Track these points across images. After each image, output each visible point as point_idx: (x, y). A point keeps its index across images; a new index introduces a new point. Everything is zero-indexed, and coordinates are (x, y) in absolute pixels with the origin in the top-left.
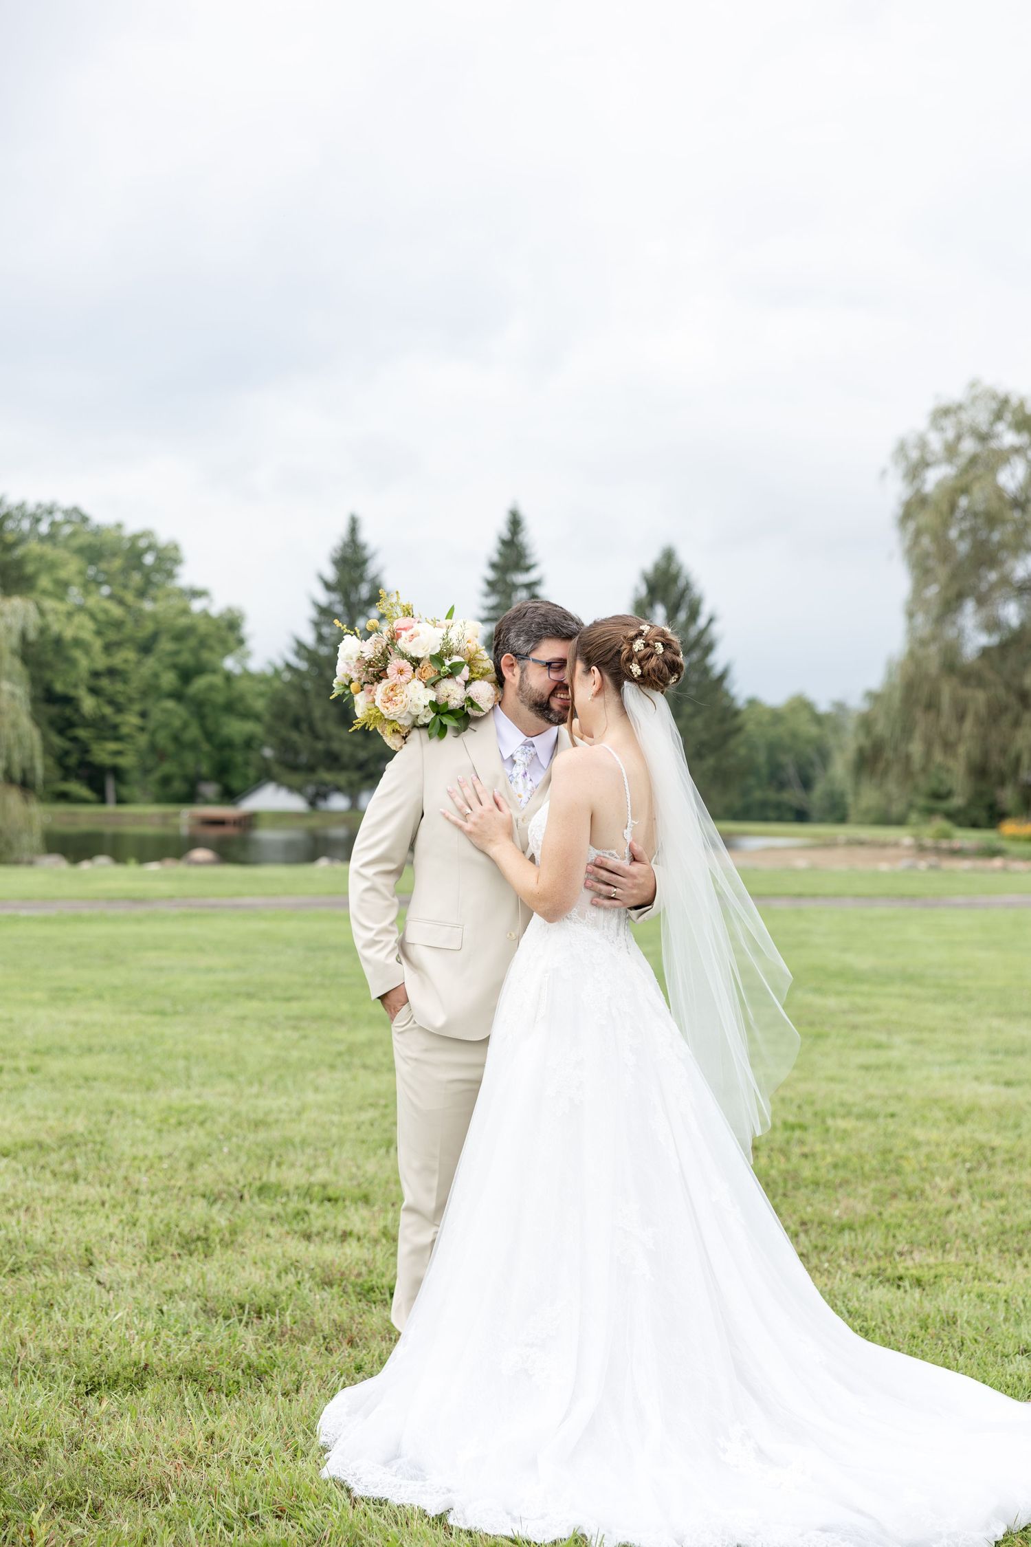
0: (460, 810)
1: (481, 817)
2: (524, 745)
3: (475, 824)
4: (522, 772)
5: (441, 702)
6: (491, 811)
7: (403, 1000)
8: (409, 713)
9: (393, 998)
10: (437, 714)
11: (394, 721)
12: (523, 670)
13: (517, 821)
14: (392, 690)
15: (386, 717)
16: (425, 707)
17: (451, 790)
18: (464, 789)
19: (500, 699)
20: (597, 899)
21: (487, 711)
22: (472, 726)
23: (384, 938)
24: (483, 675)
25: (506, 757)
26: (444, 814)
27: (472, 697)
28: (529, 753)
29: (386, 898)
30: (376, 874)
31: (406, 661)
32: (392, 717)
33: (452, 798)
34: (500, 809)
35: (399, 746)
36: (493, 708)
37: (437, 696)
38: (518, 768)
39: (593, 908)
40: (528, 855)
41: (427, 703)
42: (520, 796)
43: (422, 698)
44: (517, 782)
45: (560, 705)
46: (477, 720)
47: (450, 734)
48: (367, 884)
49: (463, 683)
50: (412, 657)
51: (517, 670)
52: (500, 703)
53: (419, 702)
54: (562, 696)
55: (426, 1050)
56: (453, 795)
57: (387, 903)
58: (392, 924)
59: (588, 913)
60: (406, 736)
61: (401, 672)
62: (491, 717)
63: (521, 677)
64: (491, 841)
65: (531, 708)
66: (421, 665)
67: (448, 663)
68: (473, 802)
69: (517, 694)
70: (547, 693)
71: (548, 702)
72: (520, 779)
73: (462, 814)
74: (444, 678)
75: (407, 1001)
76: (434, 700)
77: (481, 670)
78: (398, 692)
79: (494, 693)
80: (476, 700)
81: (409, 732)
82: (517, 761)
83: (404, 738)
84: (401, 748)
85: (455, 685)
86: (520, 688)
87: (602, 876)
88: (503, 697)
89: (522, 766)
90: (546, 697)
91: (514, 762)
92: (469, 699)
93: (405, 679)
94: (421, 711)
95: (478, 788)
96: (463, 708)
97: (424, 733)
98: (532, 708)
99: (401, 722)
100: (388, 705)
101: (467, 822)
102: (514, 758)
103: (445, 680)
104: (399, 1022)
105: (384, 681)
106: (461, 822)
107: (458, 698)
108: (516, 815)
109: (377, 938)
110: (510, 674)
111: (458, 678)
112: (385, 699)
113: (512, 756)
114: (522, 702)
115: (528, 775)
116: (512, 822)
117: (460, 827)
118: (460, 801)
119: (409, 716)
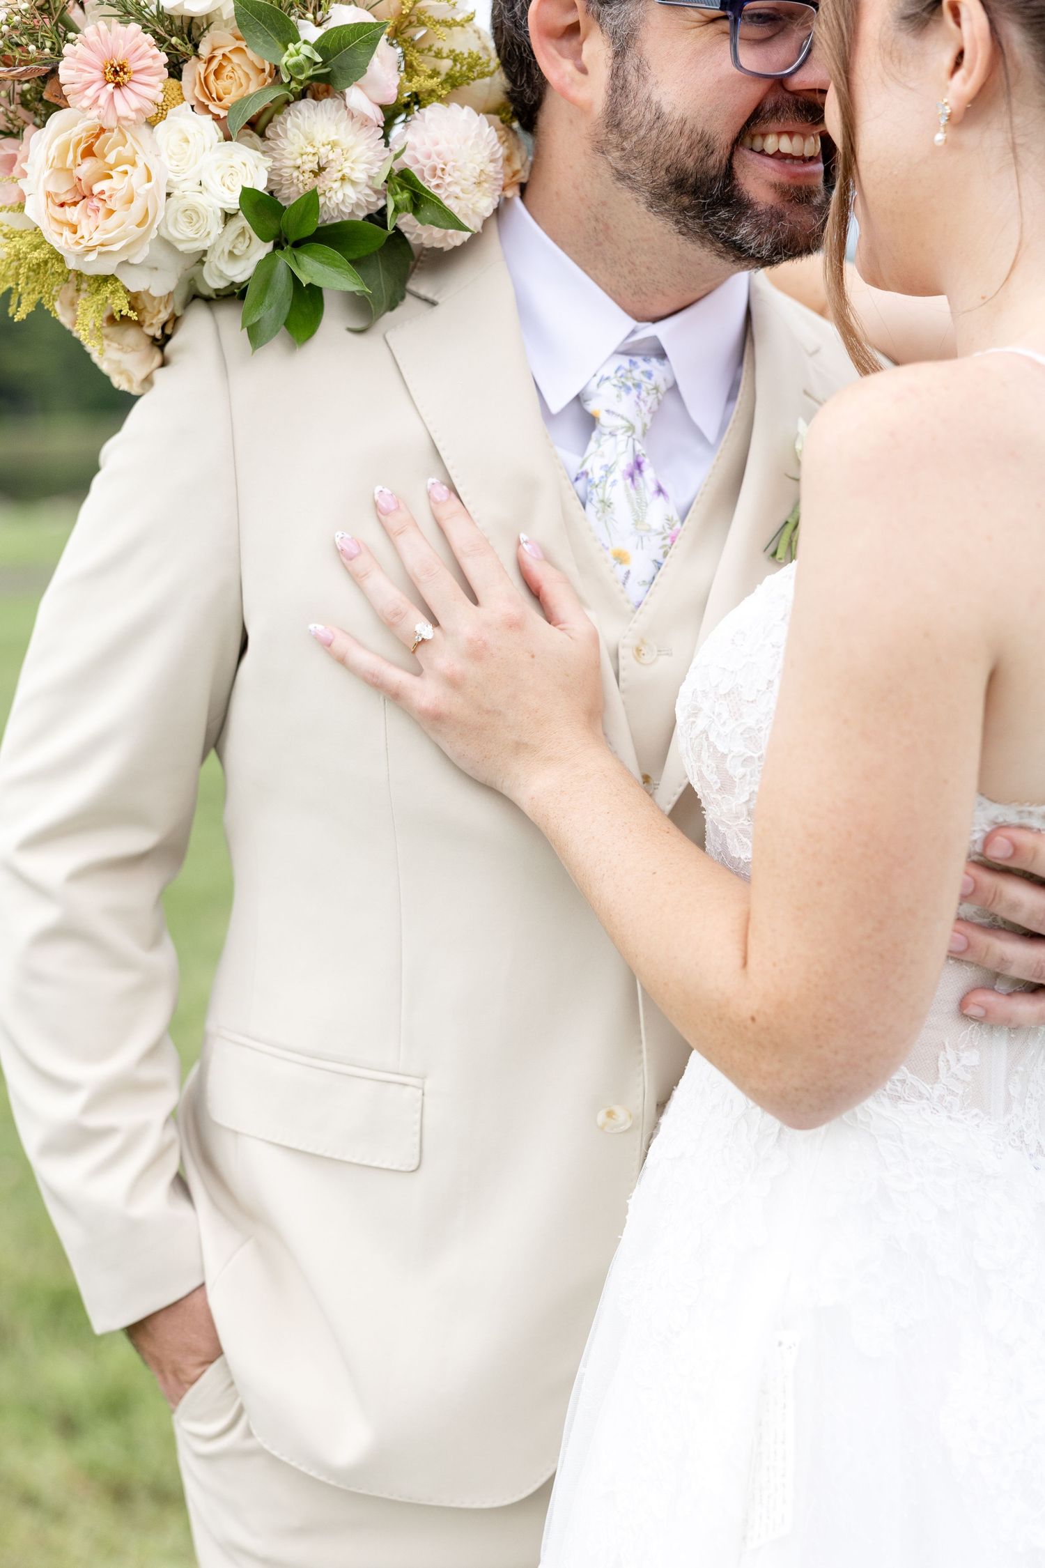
0: (389, 624)
1: (477, 653)
2: (627, 351)
3: (453, 683)
4: (625, 462)
5: (290, 196)
6: (514, 625)
7: (205, 1346)
8: (167, 244)
9: (169, 1335)
10: (278, 246)
11: (106, 279)
12: (623, 46)
13: (616, 656)
14: (89, 152)
15: (72, 264)
16: (228, 217)
17: (351, 548)
18: (402, 541)
19: (523, 176)
20: (989, 998)
21: (474, 224)
22: (420, 285)
23: (122, 1116)
24: (453, 82)
25: (556, 405)
26: (327, 645)
27: (414, 169)
28: (648, 384)
29: (121, 963)
30: (79, 875)
31: (135, 27)
32: (94, 265)
33: (356, 579)
34: (549, 616)
35: (139, 375)
36: (499, 212)
37: (272, 171)
38: (608, 444)
39: (969, 1032)
40: (668, 794)
41: (233, 203)
42: (621, 558)
43: (213, 183)
44: (606, 504)
45: (774, 186)
46: (440, 260)
47: (334, 323)
48: (46, 915)
49: (378, 116)
50: (163, 16)
51: (596, 48)
52: (523, 189)
53: (202, 201)
54: (785, 145)
55: (301, 1531)
56: (359, 565)
57: (126, 979)
58: (152, 1053)
59: (950, 1054)
60: (167, 338)
61: (117, 75)
62: (493, 247)
63: (615, 74)
64: (519, 747)
65: (658, 199)
66: (204, 50)
67: (310, 32)
68: (442, 590)
69: (600, 148)
70: (723, 133)
71: (729, 173)
72: (618, 491)
73: (400, 642)
74: (302, 95)
75: (219, 1352)
76: (261, 186)
77: (445, 65)
78: (111, 159)
79: (501, 152)
80: (429, 183)
81: (175, 320)
82: (604, 419)
83: (160, 343)
84: (148, 381)
85: (345, 124)
86: (614, 120)
87: (1015, 906)
88: (534, 167)
89: (622, 437)
90: (721, 153)
91: (590, 422)
92: (403, 179)
93: (135, 102)
94: (211, 233)
95: (459, 533)
96: (378, 217)
97: (230, 320)
98: (664, 198)
99: (135, 282)
100: (72, 214)
101: (418, 672)
102: (592, 407)
103: (305, 105)
104: (199, 1419)
105: (56, 119)
106: (397, 676)
107: (360, 175)
108: (612, 632)
109: (95, 1121)
110: (568, 66)
111: (355, 96)
112: (63, 190)
113: (579, 399)
114: (621, 176)
115: (649, 473)
116: (598, 666)
117: (395, 697)
118: (390, 593)
119: (163, 257)
